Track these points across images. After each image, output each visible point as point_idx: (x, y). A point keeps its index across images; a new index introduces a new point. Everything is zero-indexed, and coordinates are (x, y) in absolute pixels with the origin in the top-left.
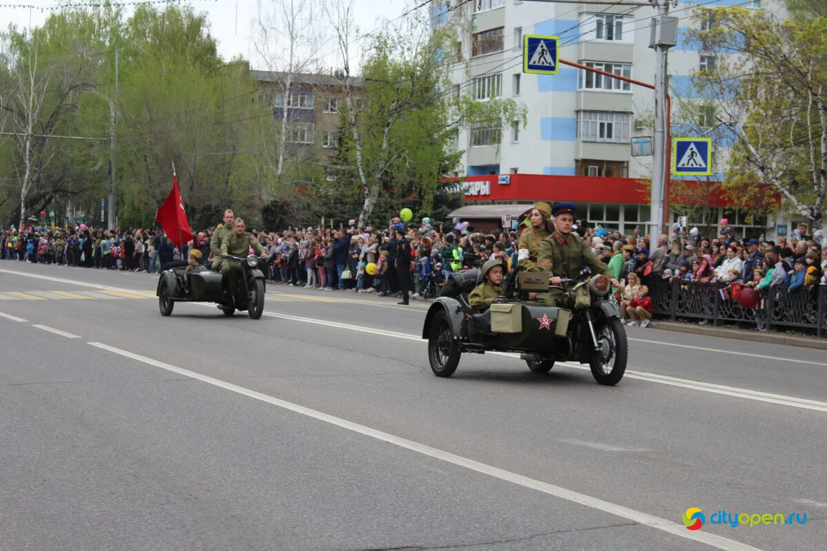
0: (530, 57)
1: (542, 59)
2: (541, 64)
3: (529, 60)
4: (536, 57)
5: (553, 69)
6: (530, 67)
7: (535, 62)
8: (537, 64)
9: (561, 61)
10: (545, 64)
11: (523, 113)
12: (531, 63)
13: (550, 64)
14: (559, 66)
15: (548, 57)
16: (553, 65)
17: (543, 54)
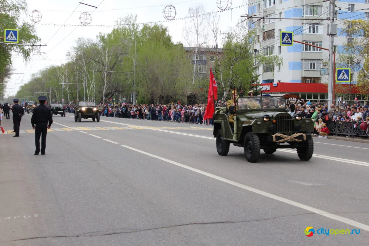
0: (282, 40)
1: (287, 40)
2: (286, 42)
3: (282, 41)
4: (285, 40)
5: (291, 44)
6: (283, 43)
7: (284, 42)
8: (285, 42)
9: (294, 41)
10: (288, 42)
11: (281, 60)
12: (283, 42)
13: (290, 42)
14: (293, 43)
15: (289, 40)
16: (291, 42)
17: (287, 38)
